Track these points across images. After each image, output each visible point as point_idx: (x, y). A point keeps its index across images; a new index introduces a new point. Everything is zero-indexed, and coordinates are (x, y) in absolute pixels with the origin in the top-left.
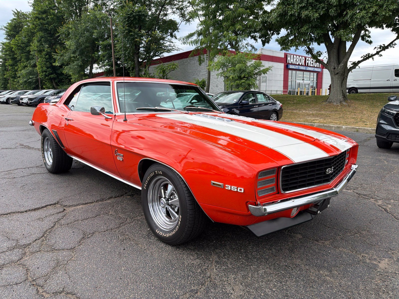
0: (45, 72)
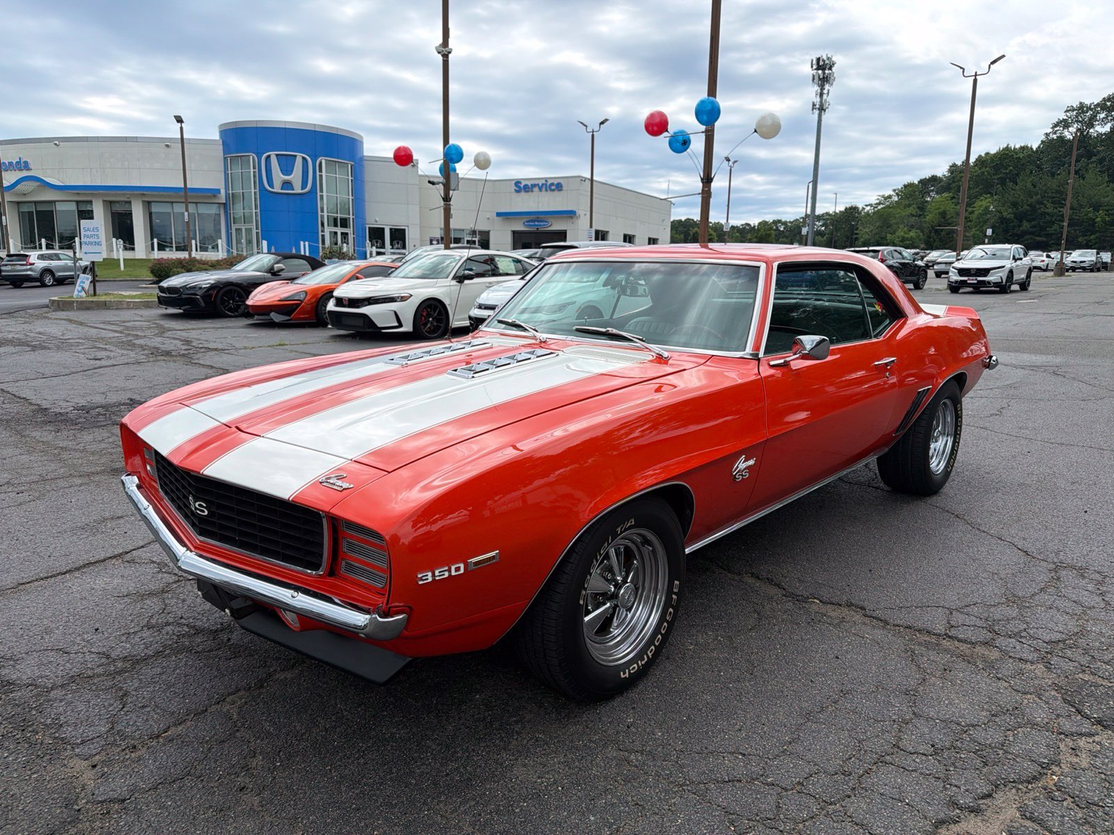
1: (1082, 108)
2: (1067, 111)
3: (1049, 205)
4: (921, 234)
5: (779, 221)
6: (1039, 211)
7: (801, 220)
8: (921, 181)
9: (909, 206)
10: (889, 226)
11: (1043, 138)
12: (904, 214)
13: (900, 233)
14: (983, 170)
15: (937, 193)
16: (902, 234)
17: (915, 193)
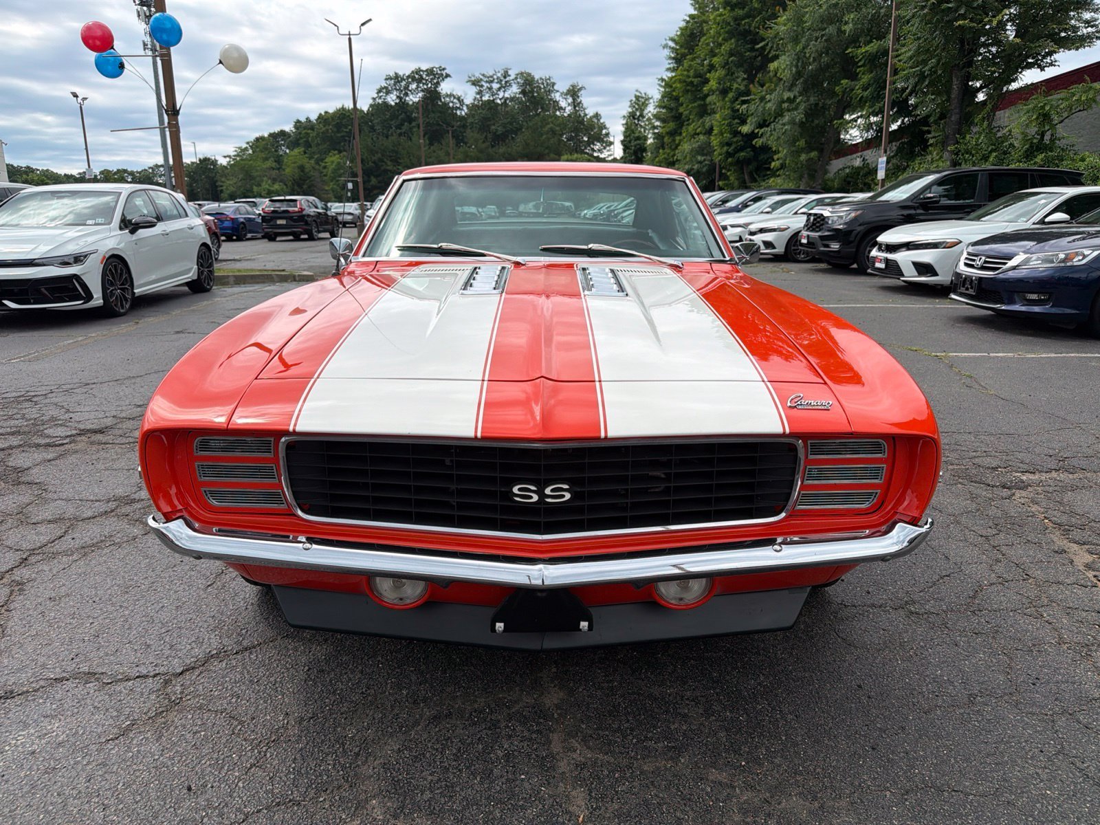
0: (729, 144)
1: (397, 78)
2: (386, 79)
3: (389, 163)
4: (285, 187)
5: (125, 171)
6: (382, 168)
7: (150, 171)
8: (271, 135)
9: (266, 159)
10: (252, 178)
11: (371, 101)
12: (265, 166)
13: (265, 186)
14: (327, 127)
15: (288, 148)
16: (267, 186)
17: (268, 146)
